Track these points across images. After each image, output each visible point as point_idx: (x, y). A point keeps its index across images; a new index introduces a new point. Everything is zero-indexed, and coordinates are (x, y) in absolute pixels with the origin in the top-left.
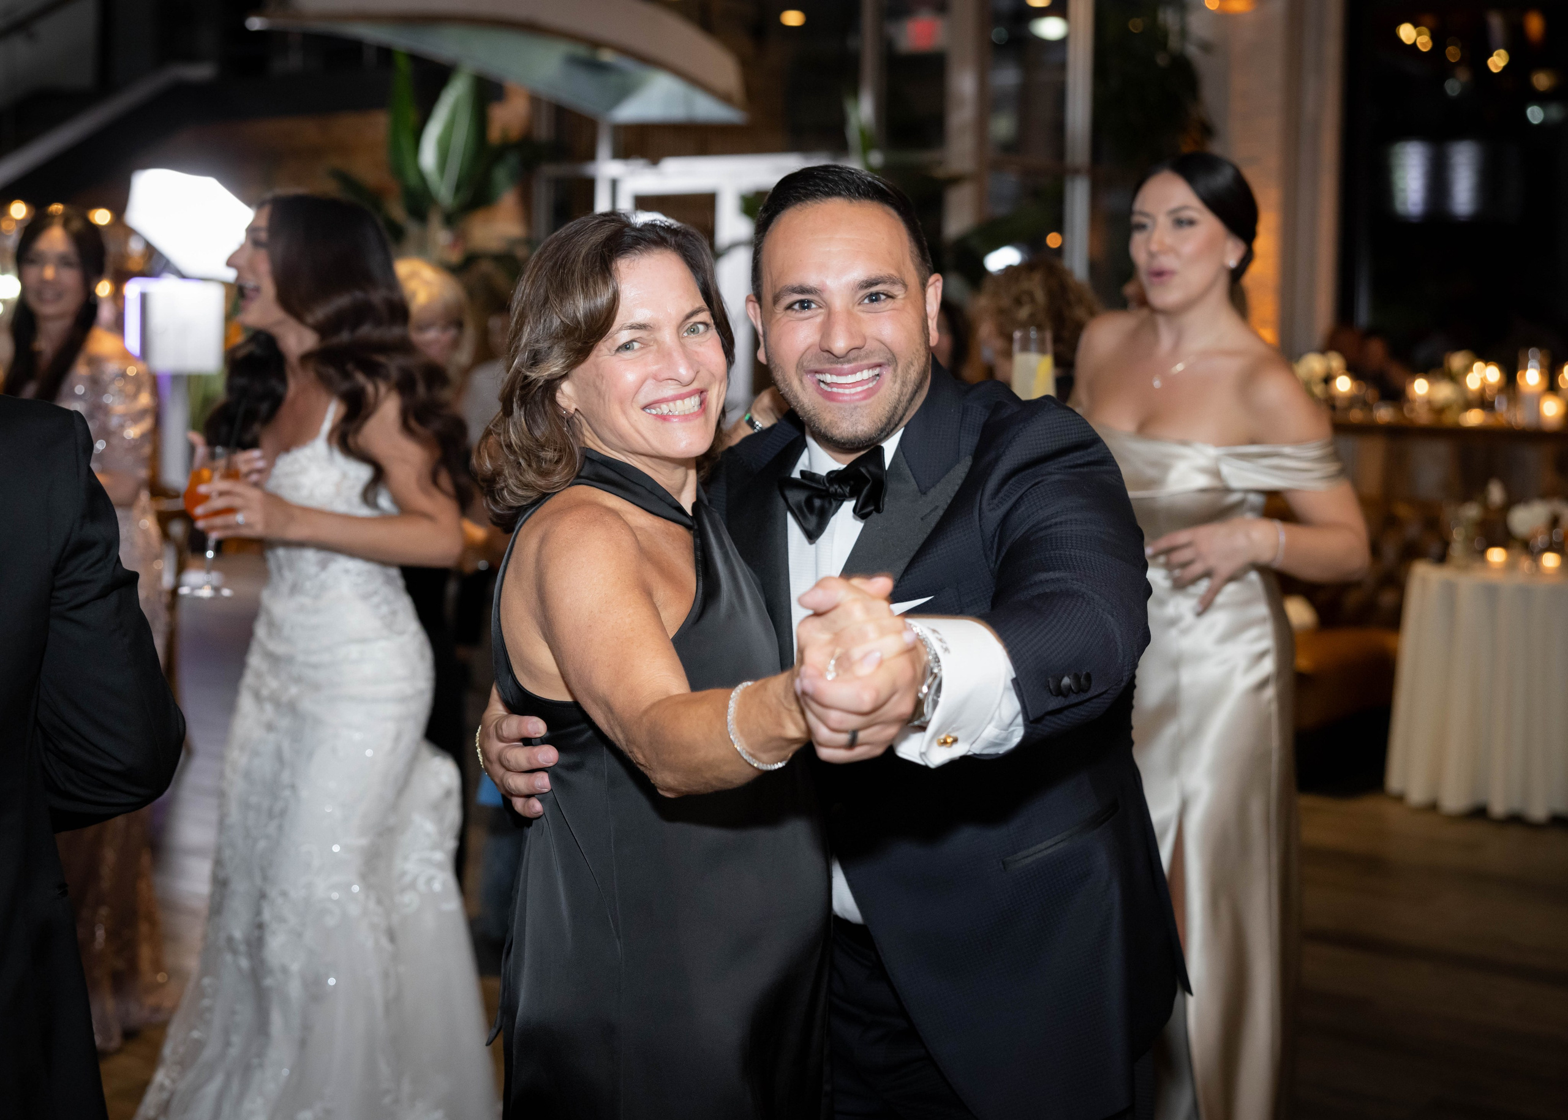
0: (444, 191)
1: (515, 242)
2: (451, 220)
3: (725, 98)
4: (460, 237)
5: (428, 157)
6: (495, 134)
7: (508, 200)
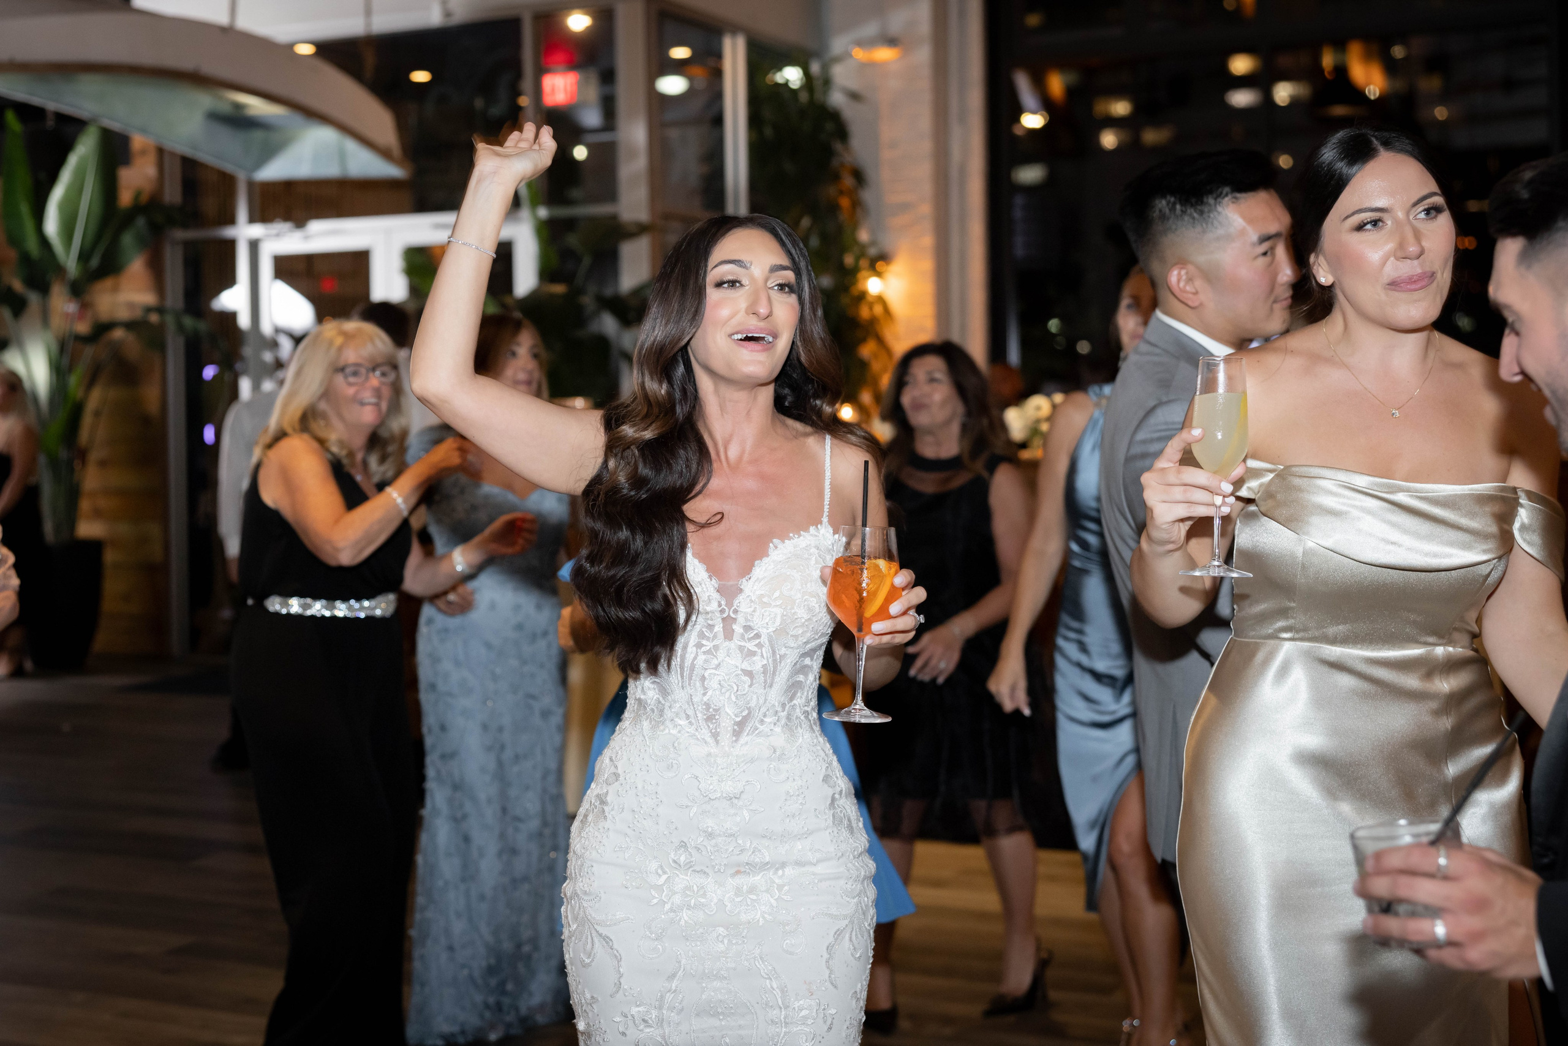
0: (71, 263)
1: (149, 310)
2: (78, 290)
3: (385, 153)
4: (85, 306)
5: (52, 225)
6: (125, 198)
7: (136, 266)
